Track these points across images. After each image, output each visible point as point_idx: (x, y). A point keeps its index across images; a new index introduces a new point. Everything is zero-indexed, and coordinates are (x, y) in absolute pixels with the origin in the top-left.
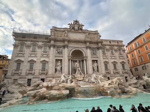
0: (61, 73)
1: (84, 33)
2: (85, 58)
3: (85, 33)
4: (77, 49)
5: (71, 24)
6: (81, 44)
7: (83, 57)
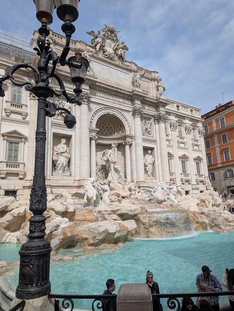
0: (69, 174)
1: (127, 70)
2: (128, 140)
3: (130, 71)
4: (111, 112)
5: (96, 33)
6: (121, 100)
7: (125, 137)
